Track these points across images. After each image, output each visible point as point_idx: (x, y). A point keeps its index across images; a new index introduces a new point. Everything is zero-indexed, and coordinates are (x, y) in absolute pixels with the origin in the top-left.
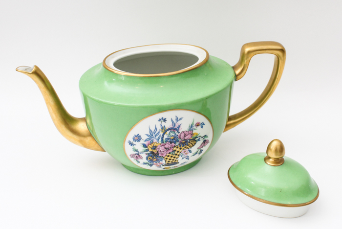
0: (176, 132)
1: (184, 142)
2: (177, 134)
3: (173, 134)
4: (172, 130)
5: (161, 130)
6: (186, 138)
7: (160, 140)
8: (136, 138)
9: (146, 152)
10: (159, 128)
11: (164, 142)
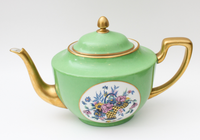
0: (114, 96)
1: (119, 103)
2: (115, 97)
3: (113, 98)
4: (112, 95)
5: (104, 94)
6: (121, 101)
7: (103, 101)
8: (87, 99)
9: (94, 110)
10: (103, 93)
11: (106, 103)
